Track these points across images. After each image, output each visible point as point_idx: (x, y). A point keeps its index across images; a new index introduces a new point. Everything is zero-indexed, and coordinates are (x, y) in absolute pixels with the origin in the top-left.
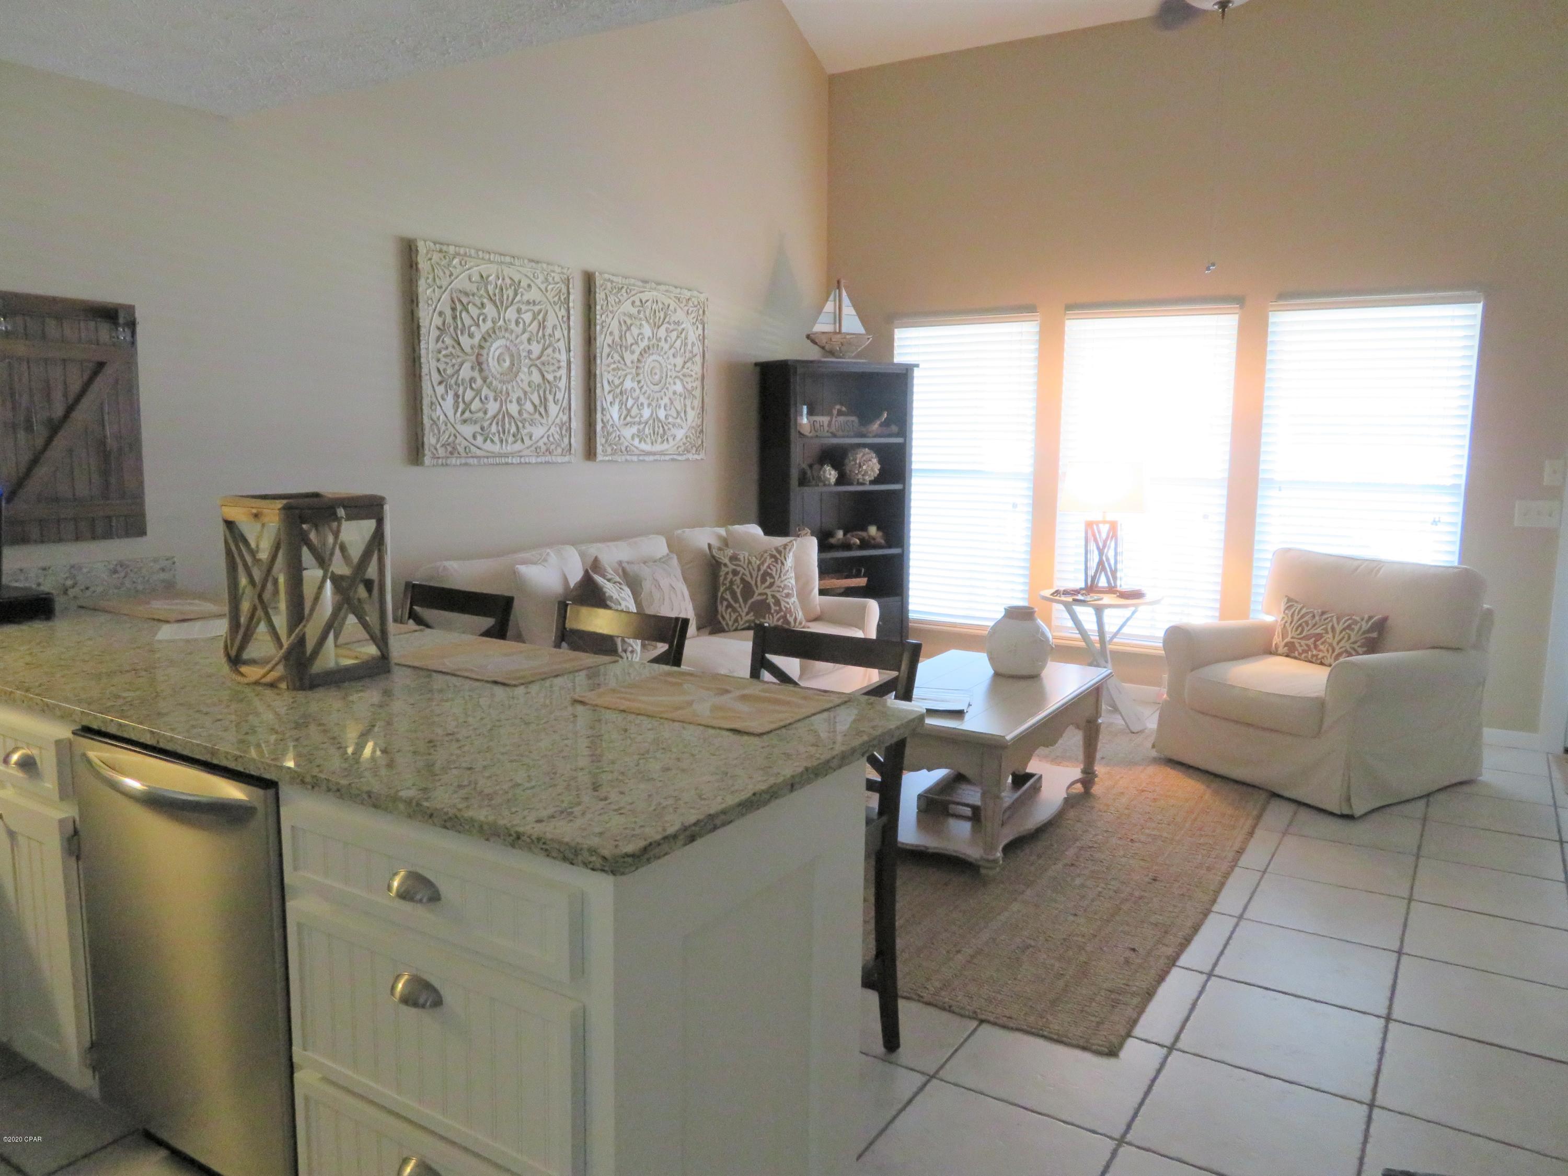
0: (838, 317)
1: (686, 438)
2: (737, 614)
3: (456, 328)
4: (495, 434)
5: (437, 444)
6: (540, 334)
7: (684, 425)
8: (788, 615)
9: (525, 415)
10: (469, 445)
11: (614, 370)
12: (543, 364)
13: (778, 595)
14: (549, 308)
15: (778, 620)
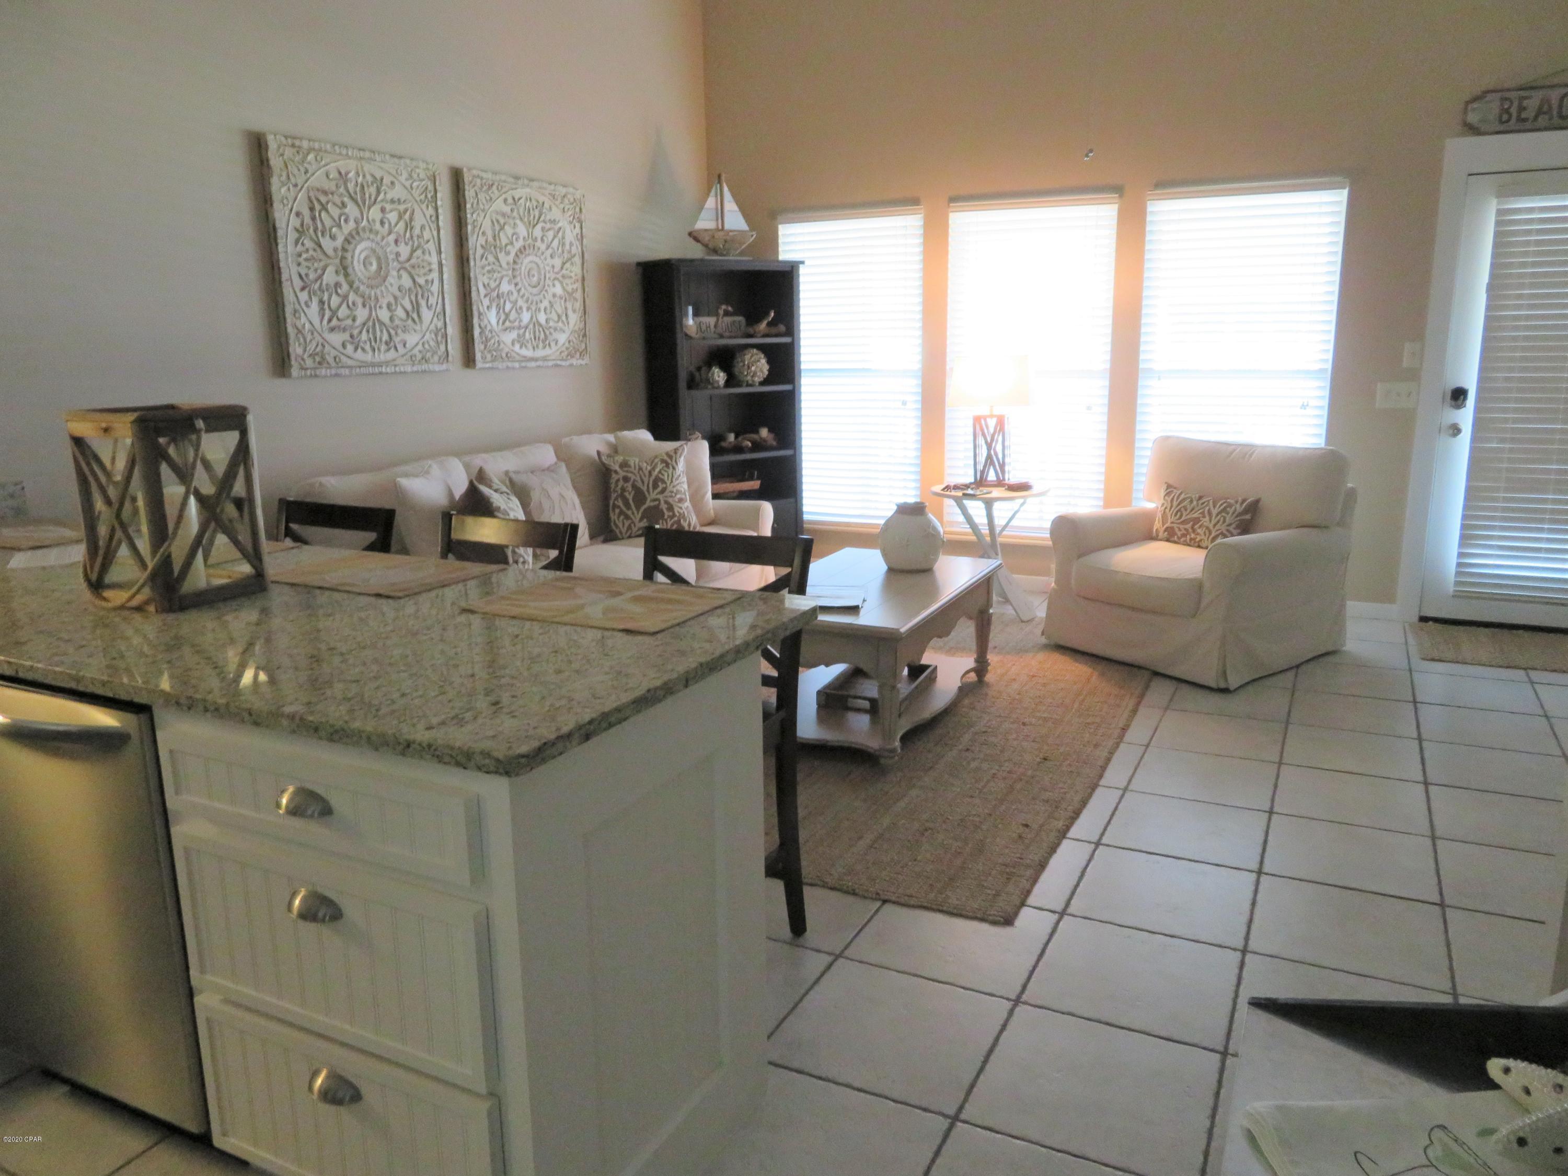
0: (720, 213)
1: (569, 342)
2: (630, 521)
3: (315, 231)
4: (366, 342)
5: (303, 354)
6: (408, 234)
7: (566, 328)
8: (682, 521)
9: (397, 322)
10: (339, 354)
11: (489, 272)
12: (413, 267)
13: (670, 500)
14: (416, 207)
15: (672, 525)
